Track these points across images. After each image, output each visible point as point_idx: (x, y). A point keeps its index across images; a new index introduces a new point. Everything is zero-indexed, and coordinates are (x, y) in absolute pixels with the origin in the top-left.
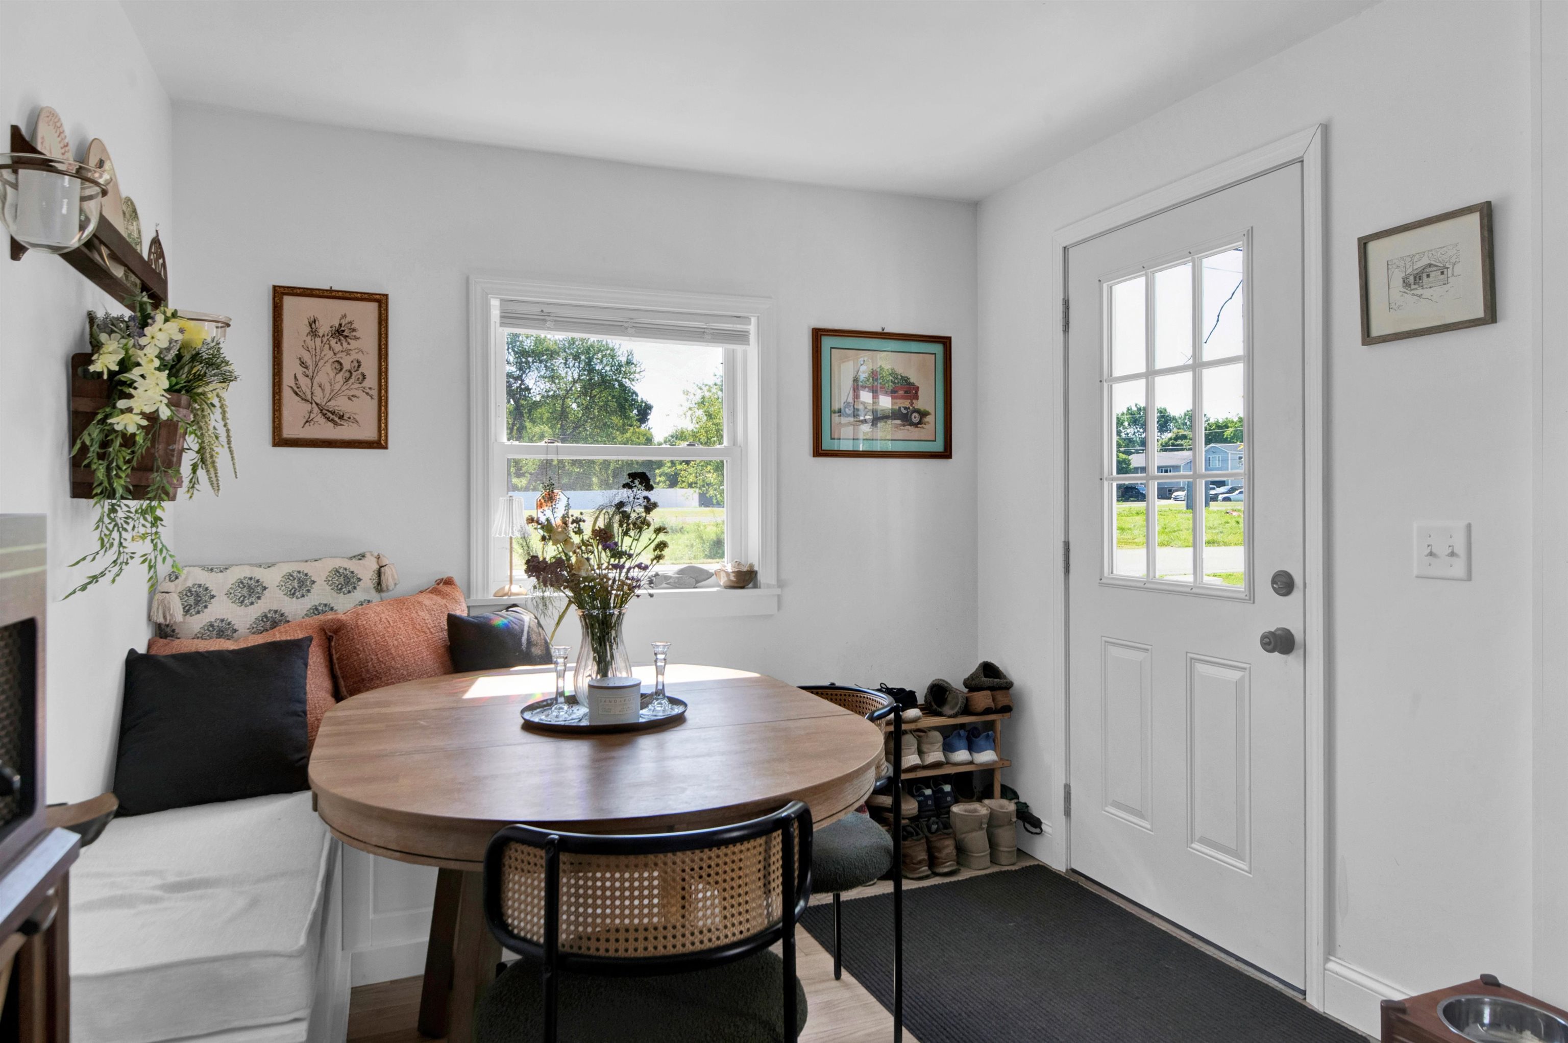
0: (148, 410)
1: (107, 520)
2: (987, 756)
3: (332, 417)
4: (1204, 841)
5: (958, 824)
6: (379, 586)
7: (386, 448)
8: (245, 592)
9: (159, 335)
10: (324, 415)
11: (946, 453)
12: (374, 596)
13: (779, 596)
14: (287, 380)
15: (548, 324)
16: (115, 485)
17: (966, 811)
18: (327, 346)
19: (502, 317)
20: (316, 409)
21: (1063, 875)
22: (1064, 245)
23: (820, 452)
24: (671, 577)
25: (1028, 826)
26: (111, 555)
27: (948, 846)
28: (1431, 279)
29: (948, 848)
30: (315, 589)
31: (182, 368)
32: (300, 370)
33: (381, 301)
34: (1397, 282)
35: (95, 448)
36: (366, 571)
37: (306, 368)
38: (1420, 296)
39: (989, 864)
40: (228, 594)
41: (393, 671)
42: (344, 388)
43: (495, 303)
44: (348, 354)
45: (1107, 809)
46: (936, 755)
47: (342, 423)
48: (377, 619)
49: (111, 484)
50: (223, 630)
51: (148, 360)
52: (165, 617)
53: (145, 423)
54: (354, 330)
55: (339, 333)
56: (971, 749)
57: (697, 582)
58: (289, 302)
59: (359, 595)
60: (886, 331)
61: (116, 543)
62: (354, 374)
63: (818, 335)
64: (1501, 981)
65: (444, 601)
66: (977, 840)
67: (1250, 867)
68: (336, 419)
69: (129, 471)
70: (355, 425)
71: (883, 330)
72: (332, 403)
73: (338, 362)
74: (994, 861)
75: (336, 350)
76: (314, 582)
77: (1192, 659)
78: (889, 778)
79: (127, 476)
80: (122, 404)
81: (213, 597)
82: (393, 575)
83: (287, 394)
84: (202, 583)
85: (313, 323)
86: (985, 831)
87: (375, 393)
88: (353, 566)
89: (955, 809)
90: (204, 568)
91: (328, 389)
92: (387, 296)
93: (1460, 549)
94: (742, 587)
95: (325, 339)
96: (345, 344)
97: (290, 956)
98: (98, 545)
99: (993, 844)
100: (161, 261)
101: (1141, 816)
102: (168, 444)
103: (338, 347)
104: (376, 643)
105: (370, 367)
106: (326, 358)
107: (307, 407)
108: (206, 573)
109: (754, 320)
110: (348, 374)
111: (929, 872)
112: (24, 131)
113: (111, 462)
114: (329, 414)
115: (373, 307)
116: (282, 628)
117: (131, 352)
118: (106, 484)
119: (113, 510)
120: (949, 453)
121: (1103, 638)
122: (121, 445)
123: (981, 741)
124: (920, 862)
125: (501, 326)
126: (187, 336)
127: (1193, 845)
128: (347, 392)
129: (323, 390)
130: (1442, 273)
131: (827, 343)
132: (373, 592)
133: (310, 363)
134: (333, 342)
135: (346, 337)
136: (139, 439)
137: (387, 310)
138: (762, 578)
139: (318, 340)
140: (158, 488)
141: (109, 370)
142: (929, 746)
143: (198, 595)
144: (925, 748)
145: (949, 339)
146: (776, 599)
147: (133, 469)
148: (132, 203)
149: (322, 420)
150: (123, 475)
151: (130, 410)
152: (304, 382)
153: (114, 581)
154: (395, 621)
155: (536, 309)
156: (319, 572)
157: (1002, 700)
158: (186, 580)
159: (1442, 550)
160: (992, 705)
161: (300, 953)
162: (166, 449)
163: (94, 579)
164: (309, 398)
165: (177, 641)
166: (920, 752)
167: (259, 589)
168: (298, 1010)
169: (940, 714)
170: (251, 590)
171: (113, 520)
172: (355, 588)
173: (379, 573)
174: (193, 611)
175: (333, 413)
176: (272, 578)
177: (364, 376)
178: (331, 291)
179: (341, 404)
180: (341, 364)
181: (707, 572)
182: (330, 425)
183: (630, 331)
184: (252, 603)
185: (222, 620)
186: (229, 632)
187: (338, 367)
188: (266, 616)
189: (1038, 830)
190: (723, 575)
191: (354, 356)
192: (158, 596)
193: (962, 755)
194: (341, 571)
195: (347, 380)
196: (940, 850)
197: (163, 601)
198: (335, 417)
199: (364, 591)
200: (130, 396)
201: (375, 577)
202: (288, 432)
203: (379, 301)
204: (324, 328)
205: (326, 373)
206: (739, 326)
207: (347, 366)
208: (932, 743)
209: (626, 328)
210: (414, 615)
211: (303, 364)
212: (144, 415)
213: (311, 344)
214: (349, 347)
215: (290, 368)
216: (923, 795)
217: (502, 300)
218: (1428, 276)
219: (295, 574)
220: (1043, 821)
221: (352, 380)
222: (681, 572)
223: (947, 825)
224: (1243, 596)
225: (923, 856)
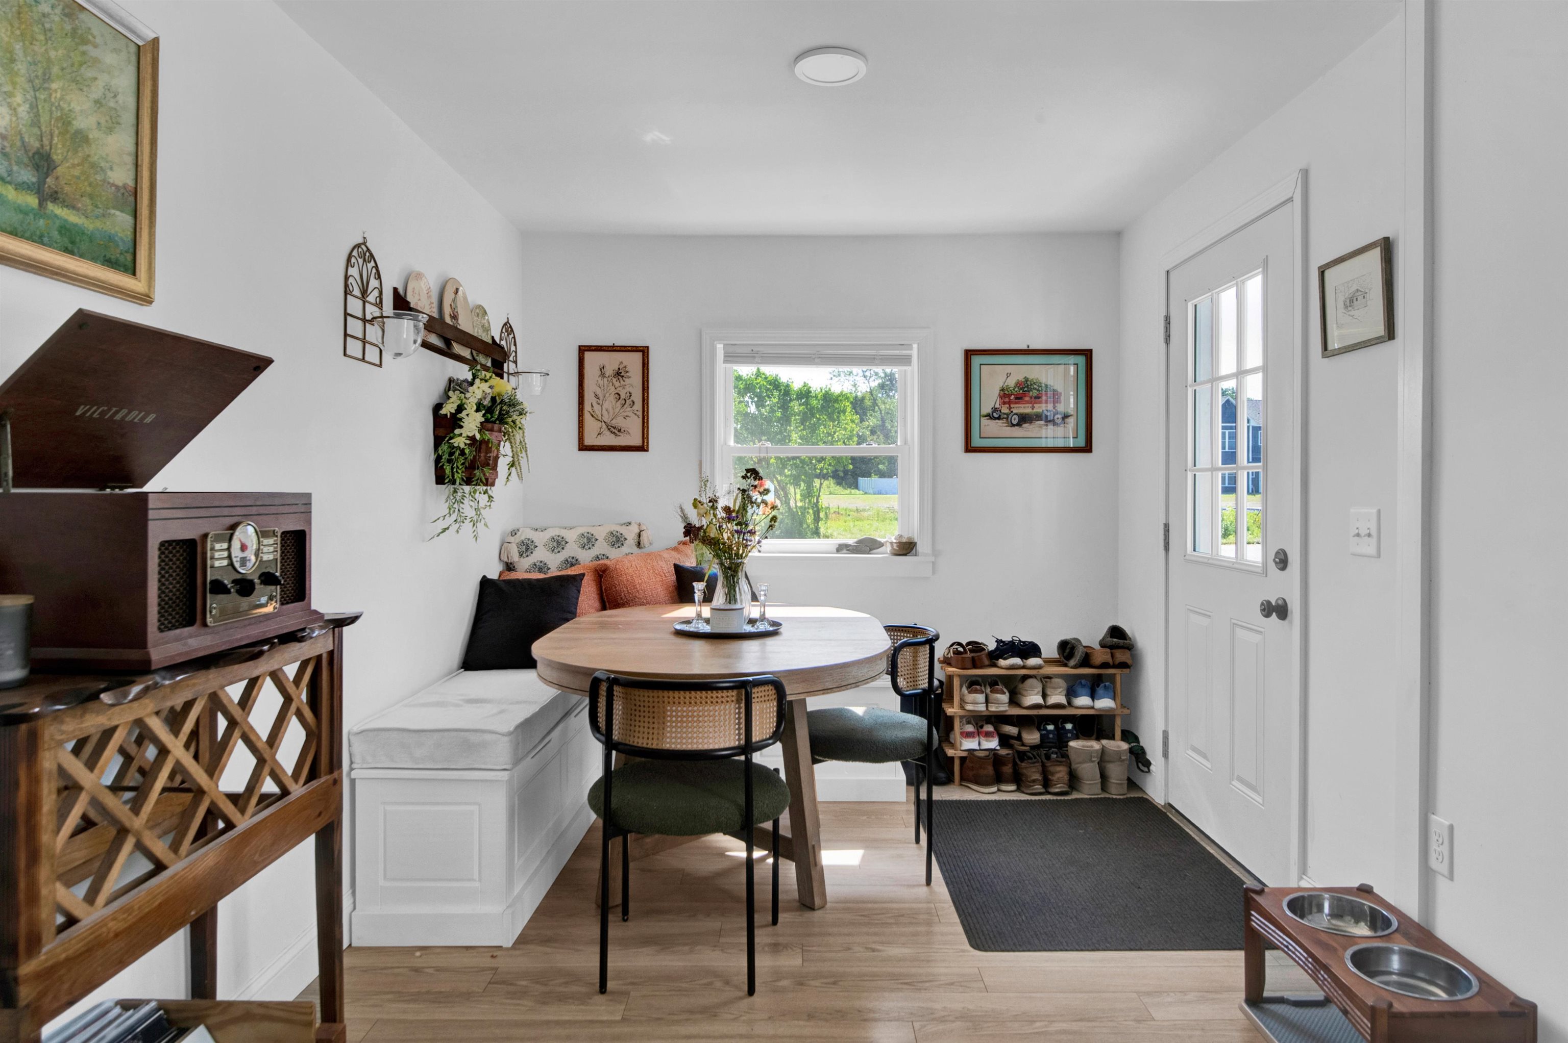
0: (470, 435)
1: (452, 498)
2: (1105, 703)
3: (614, 430)
4: (1241, 780)
5: (1072, 756)
6: (639, 544)
7: (647, 451)
8: (555, 544)
9: (477, 391)
10: (609, 429)
11: (1087, 448)
12: (635, 550)
13: (933, 563)
14: (587, 407)
15: (756, 360)
16: (456, 477)
17: (1083, 746)
18: (611, 384)
19: (725, 356)
20: (604, 426)
21: (1159, 807)
22: (1167, 269)
23: (969, 448)
24: (850, 545)
25: (1140, 765)
26: (454, 517)
27: (1059, 772)
28: (1358, 302)
29: (1060, 773)
30: (597, 544)
31: (496, 407)
32: (594, 401)
33: (644, 351)
34: (1341, 305)
35: (446, 457)
36: (630, 534)
37: (598, 398)
38: (1352, 316)
39: (1100, 791)
40: (545, 545)
41: (637, 600)
42: (622, 410)
43: (720, 347)
44: (624, 388)
45: (1188, 752)
46: (1057, 698)
47: (620, 434)
48: (629, 565)
49: (453, 476)
50: (541, 567)
51: (471, 407)
52: (508, 558)
53: (468, 442)
54: (627, 372)
55: (618, 374)
56: (1093, 697)
57: (871, 550)
58: (588, 355)
59: (625, 549)
60: (1030, 348)
61: (457, 510)
62: (628, 401)
63: (969, 354)
64: (1375, 891)
65: (679, 556)
66: (1088, 771)
67: (1263, 801)
68: (616, 432)
69: (464, 469)
70: (628, 436)
71: (1028, 347)
72: (614, 421)
73: (618, 394)
74: (1104, 788)
75: (617, 386)
76: (597, 540)
77: (1234, 624)
78: (924, 690)
79: (462, 472)
80: (457, 431)
81: (536, 547)
82: (648, 537)
83: (587, 416)
84: (530, 538)
85: (602, 368)
86: (1096, 763)
87: (640, 414)
88: (623, 530)
89: (1072, 744)
90: (532, 529)
91: (611, 414)
92: (648, 347)
93: (1374, 532)
94: (905, 555)
95: (610, 379)
96: (622, 381)
97: (503, 735)
98: (447, 511)
99: (1104, 777)
100: (512, 335)
101: (1205, 756)
102: (487, 453)
103: (617, 384)
104: (627, 581)
105: (637, 397)
106: (610, 392)
107: (599, 424)
108: (532, 531)
109: (915, 346)
110: (623, 402)
111: (1043, 790)
112: (401, 291)
113: (453, 464)
114: (612, 429)
115: (639, 355)
116: (576, 567)
117: (463, 402)
118: (451, 477)
119: (455, 491)
120: (1088, 448)
121: (1188, 607)
122: (459, 455)
123: (1100, 691)
124: (1034, 781)
125: (725, 361)
126: (496, 390)
127: (1233, 783)
128: (623, 414)
129: (608, 413)
130: (1364, 297)
131: (976, 360)
132: (635, 548)
133: (601, 396)
134: (614, 380)
135: (623, 376)
136: (467, 451)
137: (648, 357)
138: (920, 548)
139: (605, 380)
140: (477, 480)
141: (451, 413)
142: (1052, 690)
143: (527, 546)
144: (1049, 692)
145: (1091, 351)
146: (931, 564)
147: (466, 468)
148: (483, 308)
149: (608, 433)
150: (460, 471)
151: (461, 435)
152: (597, 408)
153: (458, 532)
154: (641, 567)
155: (748, 350)
156: (600, 533)
157: (1121, 656)
158: (521, 535)
159: (1364, 532)
160: (1110, 661)
161: (510, 734)
162: (485, 456)
163: (444, 530)
164: (600, 418)
165: (514, 573)
166: (1044, 696)
167: (563, 543)
168: (506, 764)
169: (1066, 665)
170: (558, 543)
171: (455, 497)
172: (623, 544)
173: (639, 536)
174: (524, 555)
175: (614, 428)
176: (571, 536)
177: (633, 402)
178: (614, 346)
179: (619, 422)
180: (619, 395)
181: (880, 542)
182: (613, 436)
183: (816, 360)
184: (559, 552)
185: (541, 562)
186: (545, 570)
187: (618, 397)
188: (567, 561)
189: (1146, 769)
190: (889, 545)
191: (628, 389)
192: (505, 545)
193: (1083, 701)
194: (614, 533)
195: (623, 405)
196: (1053, 774)
197: (507, 548)
198: (615, 430)
199: (629, 546)
200: (461, 427)
201: (636, 537)
202: (588, 442)
203: (643, 351)
204: (609, 371)
205: (610, 403)
206: (904, 352)
207: (623, 396)
208: (1055, 688)
209: (814, 359)
210: (655, 564)
211: (596, 396)
212: (468, 437)
213: (601, 382)
214: (624, 383)
215: (589, 398)
216: (1045, 729)
217: (725, 345)
218: (1357, 299)
219: (585, 534)
220: (1152, 762)
221: (626, 406)
222: (860, 542)
223: (1065, 756)
224: (1259, 570)
225: (1037, 776)
